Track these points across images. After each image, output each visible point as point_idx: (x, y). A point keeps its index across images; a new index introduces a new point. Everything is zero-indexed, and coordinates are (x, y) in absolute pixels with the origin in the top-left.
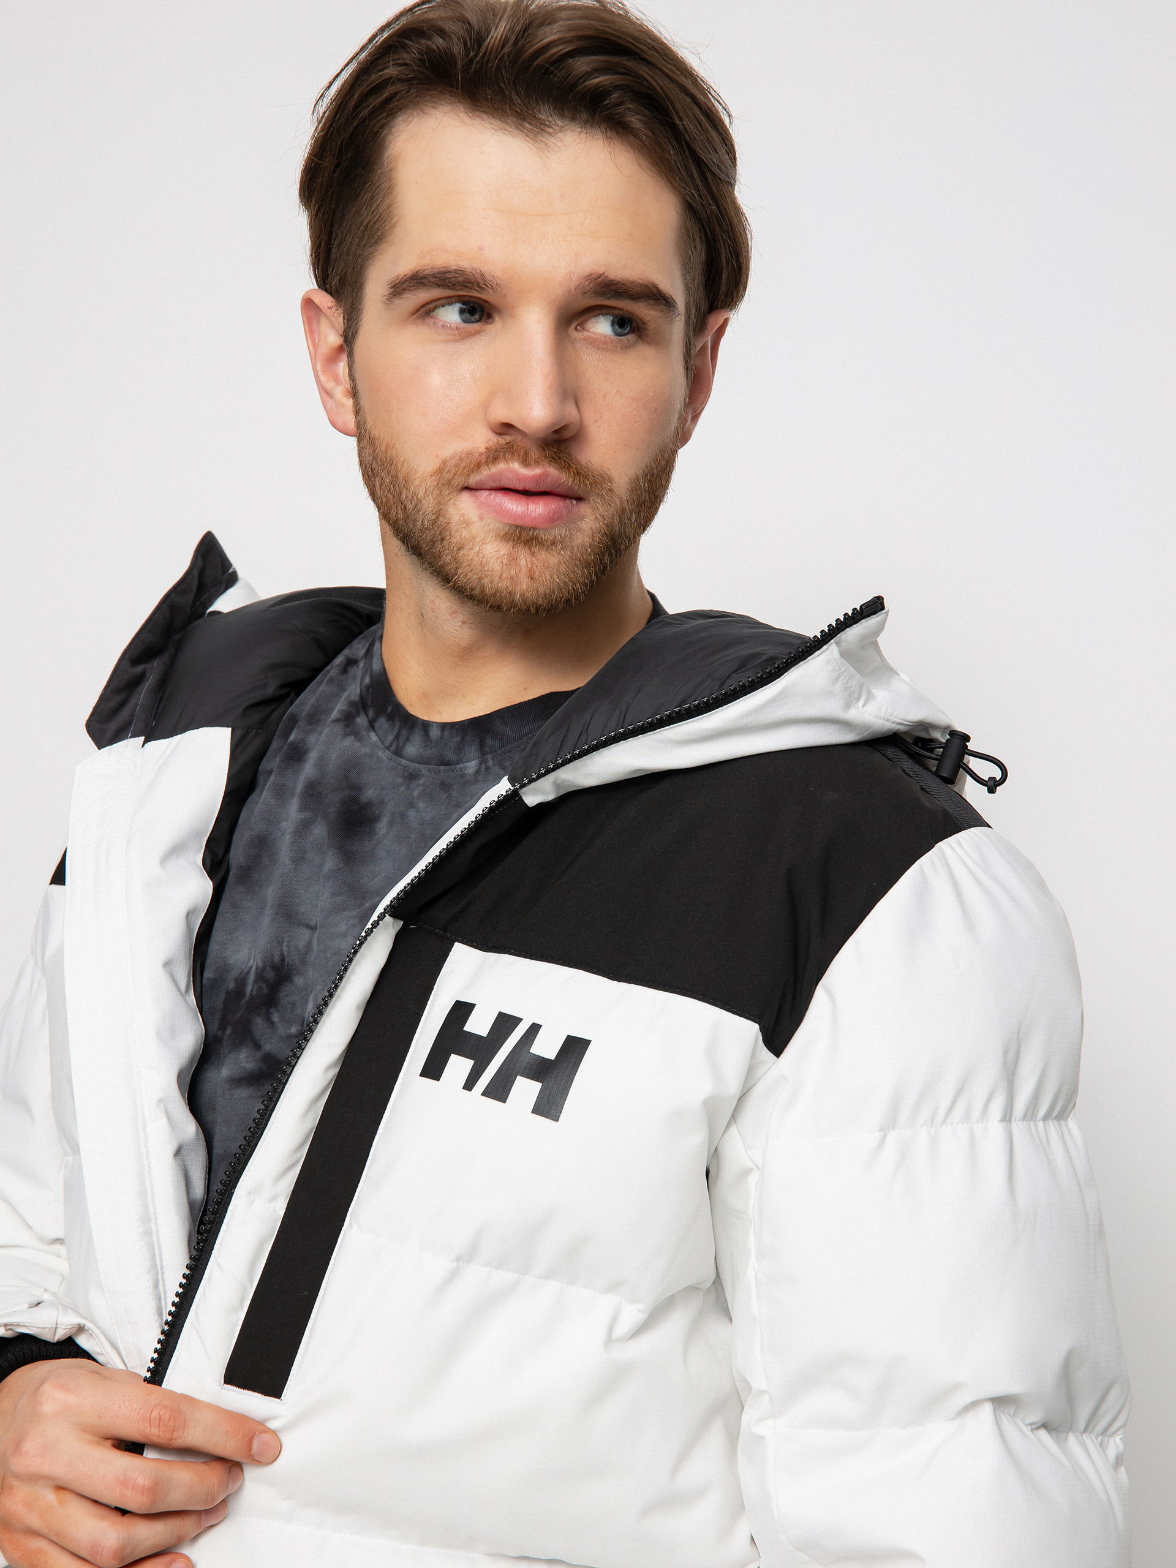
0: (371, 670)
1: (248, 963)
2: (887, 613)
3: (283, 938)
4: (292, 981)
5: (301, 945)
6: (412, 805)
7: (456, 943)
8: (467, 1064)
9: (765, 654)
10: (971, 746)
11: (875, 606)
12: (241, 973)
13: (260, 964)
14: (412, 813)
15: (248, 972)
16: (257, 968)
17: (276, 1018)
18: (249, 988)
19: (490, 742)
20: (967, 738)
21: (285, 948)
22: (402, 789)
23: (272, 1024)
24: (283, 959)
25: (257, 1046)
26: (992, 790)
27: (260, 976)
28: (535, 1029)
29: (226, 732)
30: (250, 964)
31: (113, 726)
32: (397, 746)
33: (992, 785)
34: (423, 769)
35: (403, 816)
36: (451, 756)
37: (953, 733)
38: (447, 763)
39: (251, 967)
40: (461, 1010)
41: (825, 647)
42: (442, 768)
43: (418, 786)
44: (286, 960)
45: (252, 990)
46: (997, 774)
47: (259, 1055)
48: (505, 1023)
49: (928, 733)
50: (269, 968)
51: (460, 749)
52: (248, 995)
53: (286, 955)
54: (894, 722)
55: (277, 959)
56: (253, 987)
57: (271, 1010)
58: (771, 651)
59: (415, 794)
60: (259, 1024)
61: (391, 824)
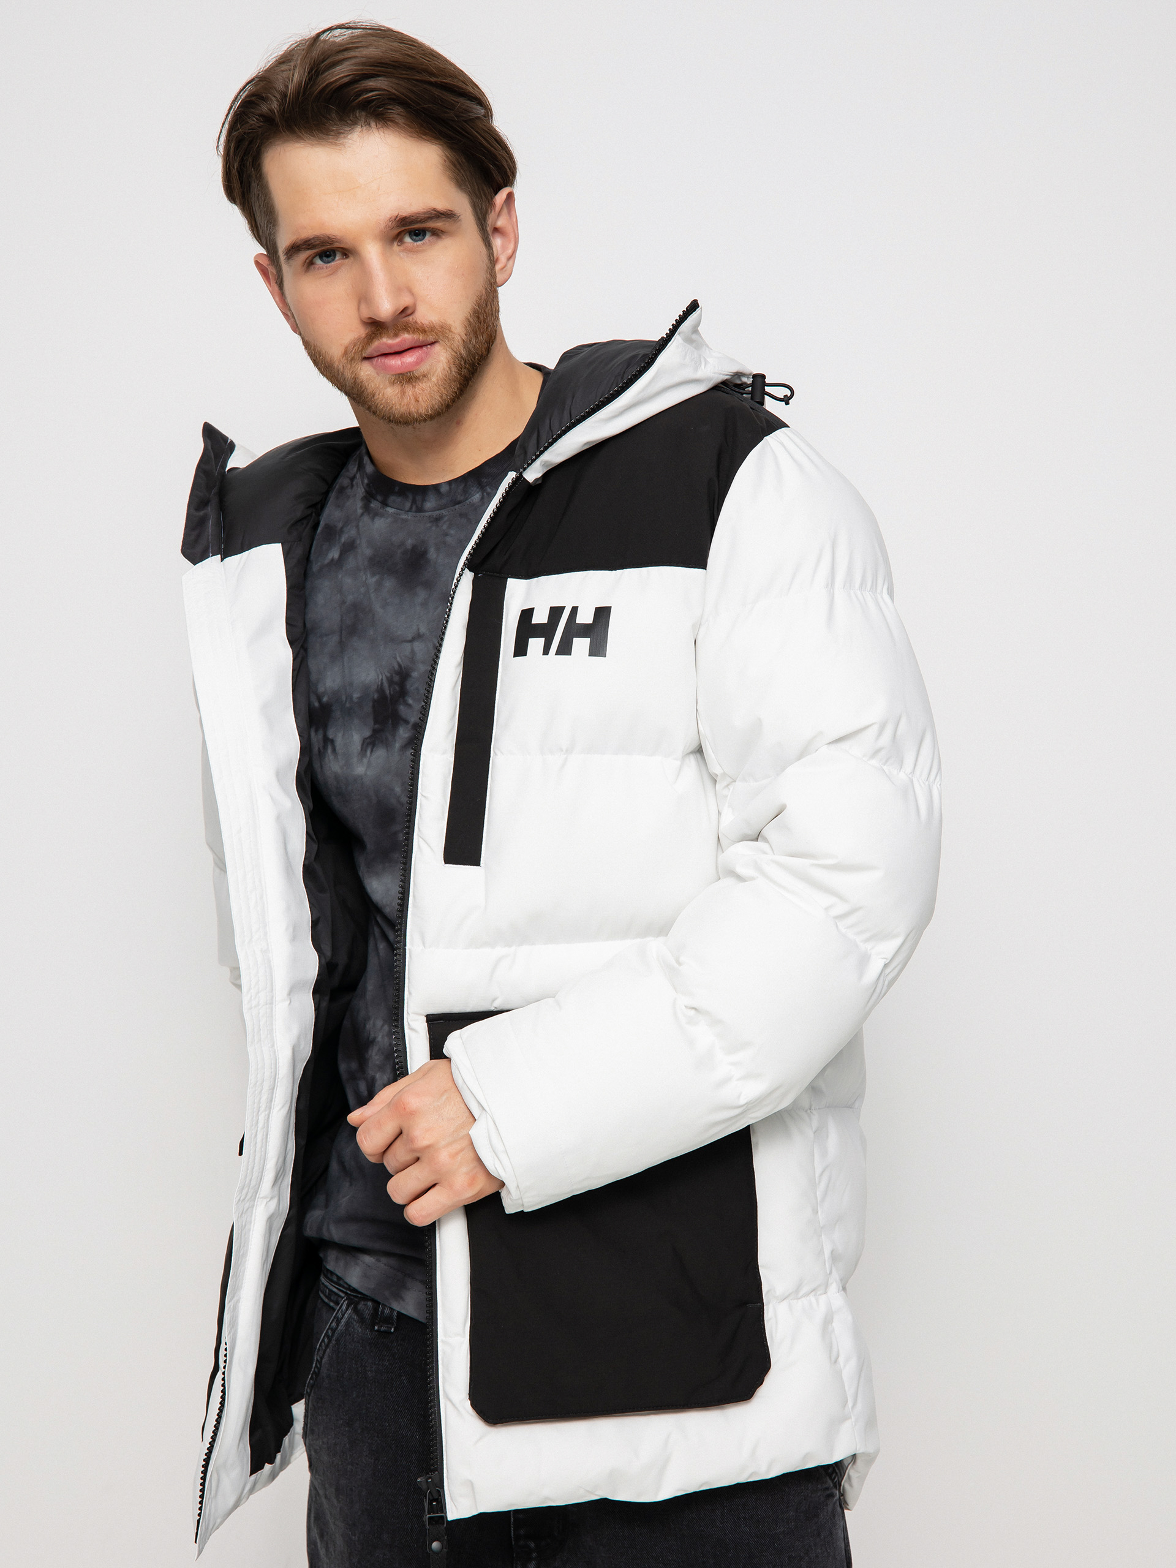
0: (366, 474)
1: (379, 678)
2: (701, 308)
3: (395, 654)
4: (410, 676)
5: (407, 653)
6: (447, 535)
7: (508, 579)
8: (541, 641)
9: (638, 355)
10: (767, 381)
11: (694, 306)
12: (378, 687)
13: (388, 675)
14: (449, 539)
15: (382, 683)
16: (387, 678)
17: (410, 701)
18: (388, 692)
19: (484, 480)
20: (763, 377)
21: (399, 659)
22: (434, 528)
23: (410, 706)
24: (400, 666)
25: (407, 722)
26: (787, 403)
27: (391, 681)
28: (575, 610)
29: (278, 547)
30: (380, 678)
31: (199, 548)
32: (417, 507)
33: (786, 400)
34: (444, 512)
35: (444, 543)
36: (461, 497)
37: (755, 376)
38: (459, 503)
39: (382, 679)
40: (527, 614)
41: (673, 339)
42: (457, 506)
43: (445, 522)
44: (402, 665)
45: (390, 692)
46: (788, 393)
47: (410, 726)
48: (556, 613)
49: (741, 380)
50: (394, 675)
51: (465, 491)
52: (389, 696)
53: (401, 663)
54: (723, 375)
55: (396, 667)
56: (390, 691)
57: (406, 698)
58: (642, 352)
59: (445, 527)
60: (402, 709)
61: (438, 549)
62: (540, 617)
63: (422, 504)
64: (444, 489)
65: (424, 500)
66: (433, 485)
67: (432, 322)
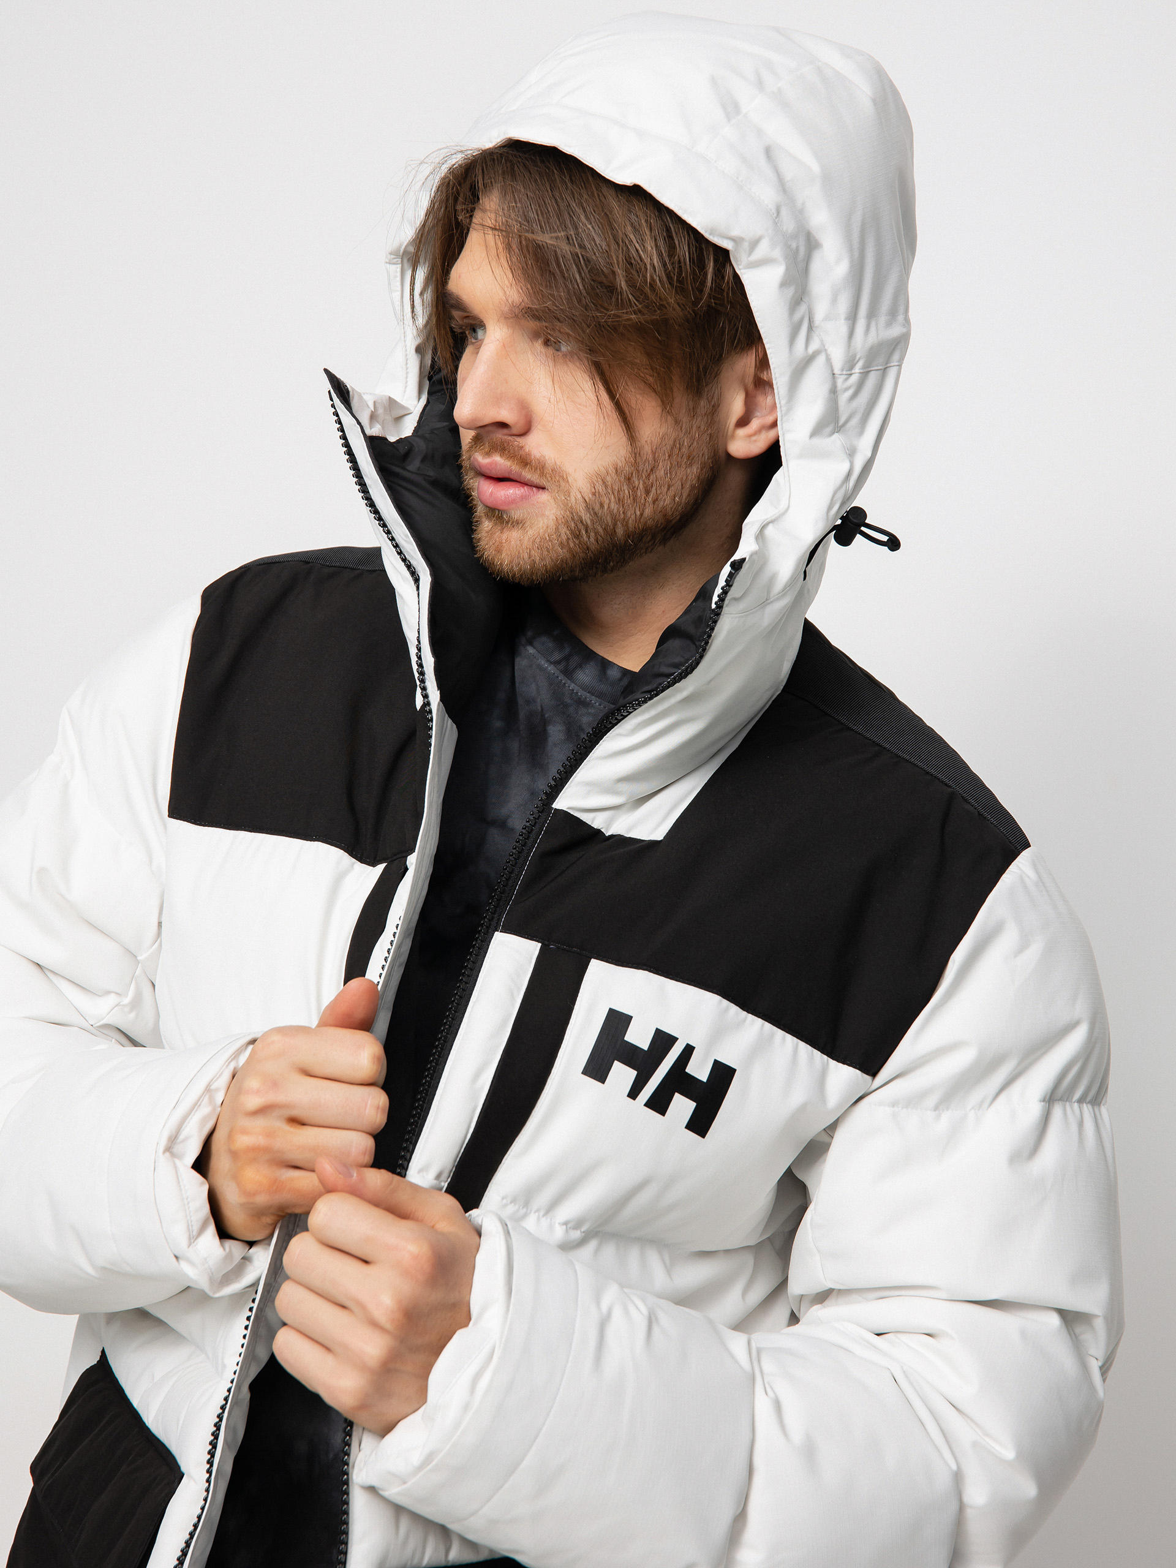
28: (689, 1050)
62: (639, 1036)
63: (576, 668)
64: (613, 674)
65: (580, 666)
66: (603, 658)
67: (544, 457)
